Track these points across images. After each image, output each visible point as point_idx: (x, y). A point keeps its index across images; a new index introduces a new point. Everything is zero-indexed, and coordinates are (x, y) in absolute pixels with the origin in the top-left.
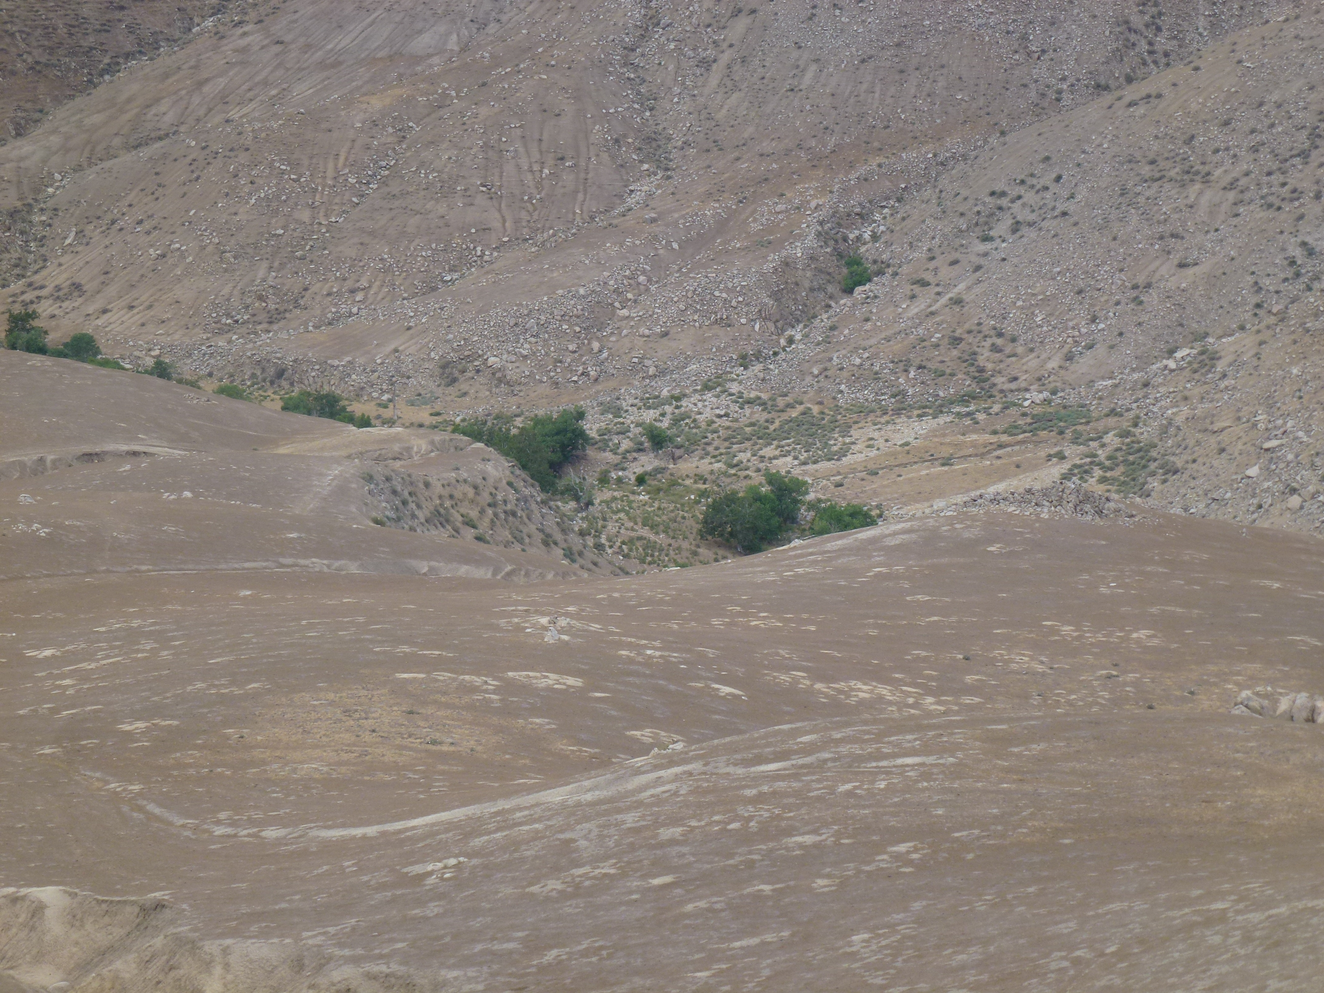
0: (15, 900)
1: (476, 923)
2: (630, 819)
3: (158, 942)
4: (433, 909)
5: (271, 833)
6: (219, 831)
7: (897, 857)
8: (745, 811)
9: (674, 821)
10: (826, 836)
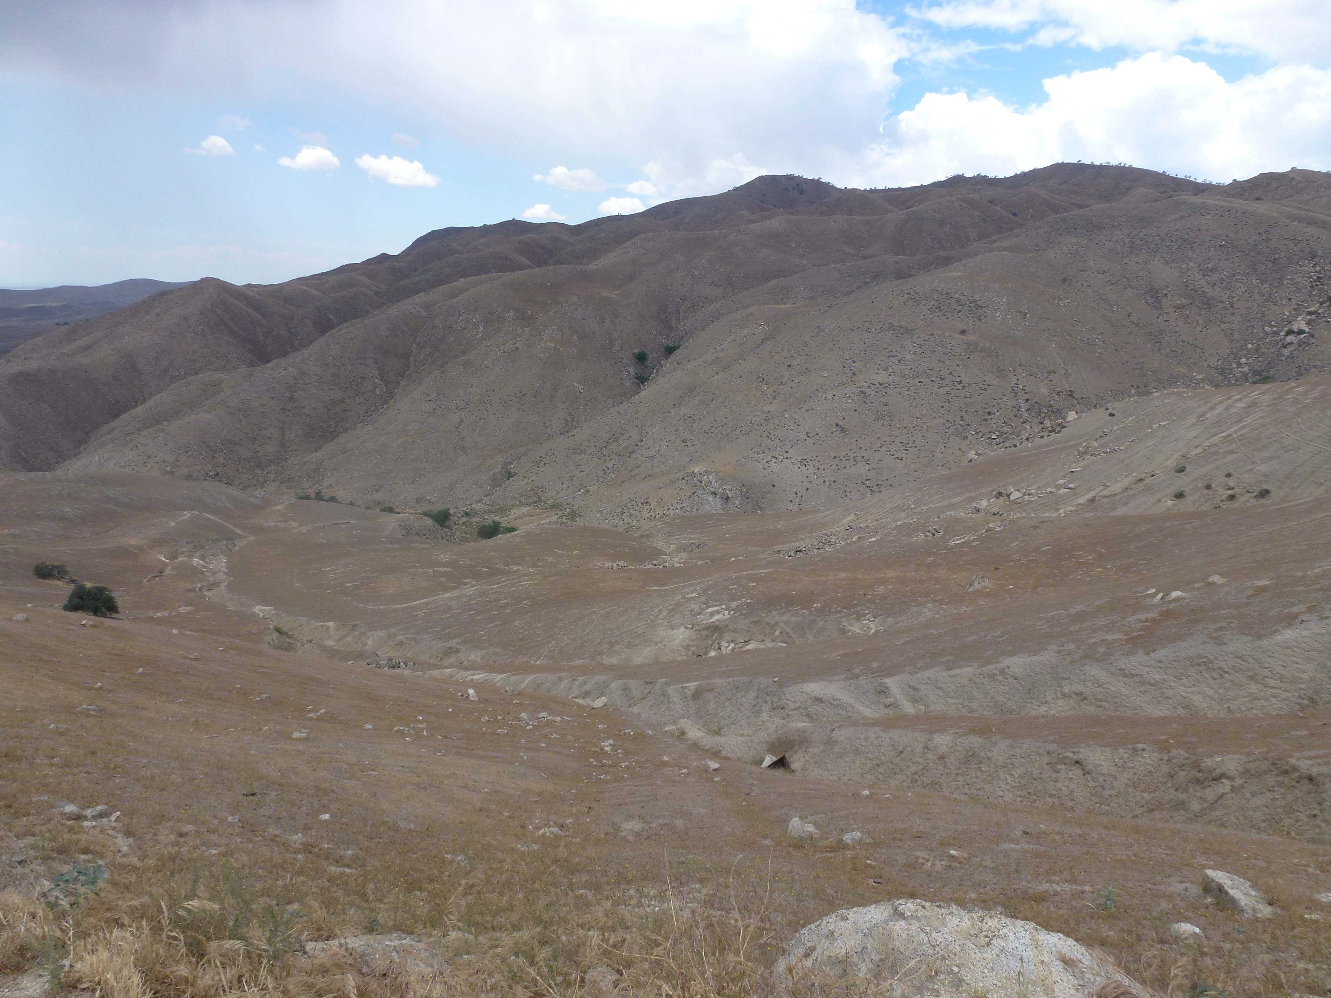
0: (322, 626)
1: (430, 624)
2: (464, 600)
3: (357, 633)
4: (420, 622)
5: (381, 607)
6: (370, 607)
7: (525, 604)
8: (491, 596)
9: (474, 599)
10: (509, 600)
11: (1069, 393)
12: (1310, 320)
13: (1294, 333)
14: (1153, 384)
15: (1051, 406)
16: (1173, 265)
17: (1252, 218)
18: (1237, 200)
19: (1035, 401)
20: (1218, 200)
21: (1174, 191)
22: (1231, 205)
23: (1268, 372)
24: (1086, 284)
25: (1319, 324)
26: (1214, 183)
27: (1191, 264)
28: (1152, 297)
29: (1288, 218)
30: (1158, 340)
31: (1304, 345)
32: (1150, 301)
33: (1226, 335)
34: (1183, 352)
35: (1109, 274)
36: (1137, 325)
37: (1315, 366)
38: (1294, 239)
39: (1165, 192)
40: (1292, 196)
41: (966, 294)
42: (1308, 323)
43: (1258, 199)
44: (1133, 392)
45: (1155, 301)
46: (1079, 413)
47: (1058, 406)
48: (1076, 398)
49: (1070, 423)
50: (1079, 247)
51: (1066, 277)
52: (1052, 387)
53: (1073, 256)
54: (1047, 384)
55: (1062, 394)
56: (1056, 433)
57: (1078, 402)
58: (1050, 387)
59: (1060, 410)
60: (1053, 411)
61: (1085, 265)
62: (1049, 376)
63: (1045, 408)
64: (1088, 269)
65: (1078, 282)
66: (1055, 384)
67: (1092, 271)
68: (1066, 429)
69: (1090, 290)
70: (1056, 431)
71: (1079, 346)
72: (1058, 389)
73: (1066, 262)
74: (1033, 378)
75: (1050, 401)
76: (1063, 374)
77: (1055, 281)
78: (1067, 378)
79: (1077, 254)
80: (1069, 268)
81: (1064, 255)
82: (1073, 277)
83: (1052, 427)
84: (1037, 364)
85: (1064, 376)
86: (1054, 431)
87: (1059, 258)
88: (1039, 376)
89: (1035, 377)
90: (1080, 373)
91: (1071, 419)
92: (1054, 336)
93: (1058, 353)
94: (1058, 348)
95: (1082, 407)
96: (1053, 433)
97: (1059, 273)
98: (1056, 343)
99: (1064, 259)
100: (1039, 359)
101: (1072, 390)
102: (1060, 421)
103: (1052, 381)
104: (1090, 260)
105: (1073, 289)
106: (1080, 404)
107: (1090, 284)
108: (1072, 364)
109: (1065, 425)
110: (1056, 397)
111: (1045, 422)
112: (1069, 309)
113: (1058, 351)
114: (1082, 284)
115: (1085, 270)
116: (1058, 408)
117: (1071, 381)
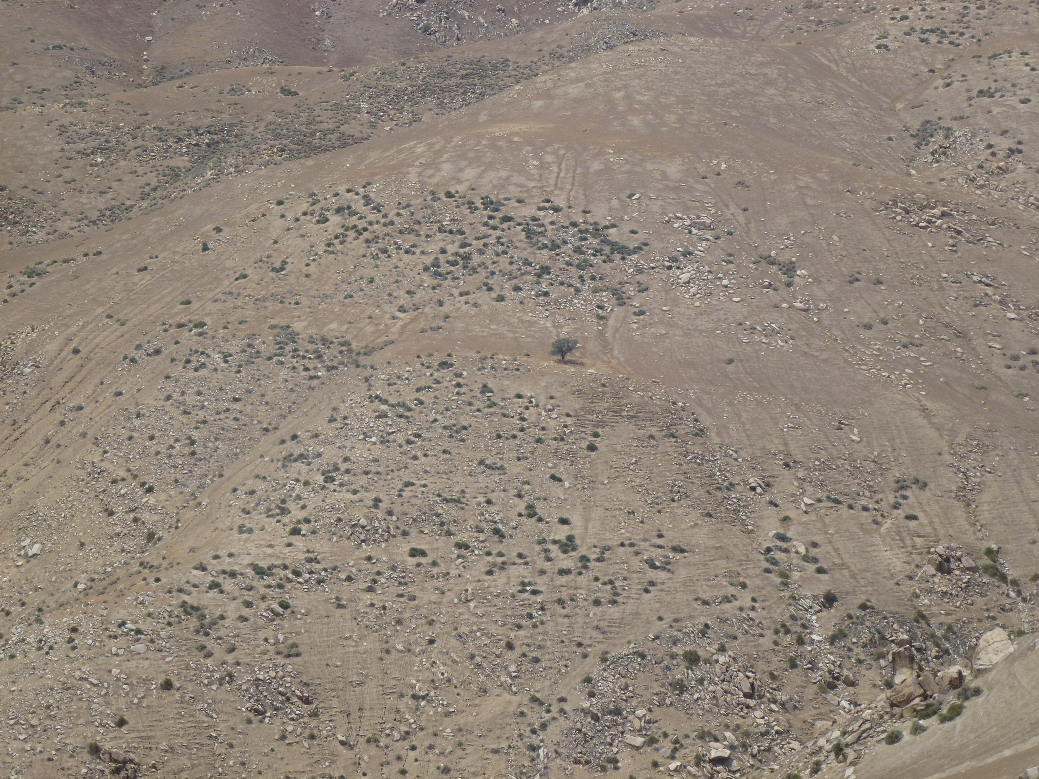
11: (986, 561)
15: (921, 616)
19: (862, 598)
24: (1004, 144)
41: (560, 201)
46: (1021, 633)
47: (947, 614)
48: (1009, 578)
49: (991, 676)
50: (965, 8)
51: (928, 122)
52: (918, 541)
53: (946, 41)
54: (899, 533)
55: (958, 568)
56: (944, 719)
57: (1019, 593)
58: (908, 542)
59: (950, 628)
60: (933, 636)
61: (995, 71)
62: (902, 501)
63: (902, 624)
64: (1008, 85)
65: (974, 135)
66: (929, 530)
67: (1019, 92)
68: (980, 700)
69: (1020, 166)
70: (944, 711)
71: (1000, 379)
72: (940, 549)
73: (924, 62)
74: (844, 510)
75: (918, 596)
76: (954, 488)
77: (890, 139)
78: (968, 505)
79: (962, 34)
80: (936, 88)
81: (914, 39)
82: (955, 119)
83: (925, 696)
84: (850, 458)
85: (957, 498)
86: (934, 713)
87: (896, 51)
88: (864, 503)
89: (851, 507)
90: (1018, 483)
91: (996, 659)
92: (905, 346)
93: (924, 409)
94: (923, 389)
95: (1032, 609)
96: (935, 718)
97: (899, 106)
98: (917, 372)
99: (914, 53)
100: (856, 438)
101: (994, 547)
102: (953, 671)
103: (915, 518)
104: (1009, 52)
105: (959, 164)
106: (1024, 600)
107: (1019, 143)
108: (984, 449)
109: (973, 685)
110: (936, 580)
111: (898, 680)
112: (951, 242)
113: (924, 402)
114: (990, 146)
115: (997, 91)
116: (942, 619)
117: (985, 516)
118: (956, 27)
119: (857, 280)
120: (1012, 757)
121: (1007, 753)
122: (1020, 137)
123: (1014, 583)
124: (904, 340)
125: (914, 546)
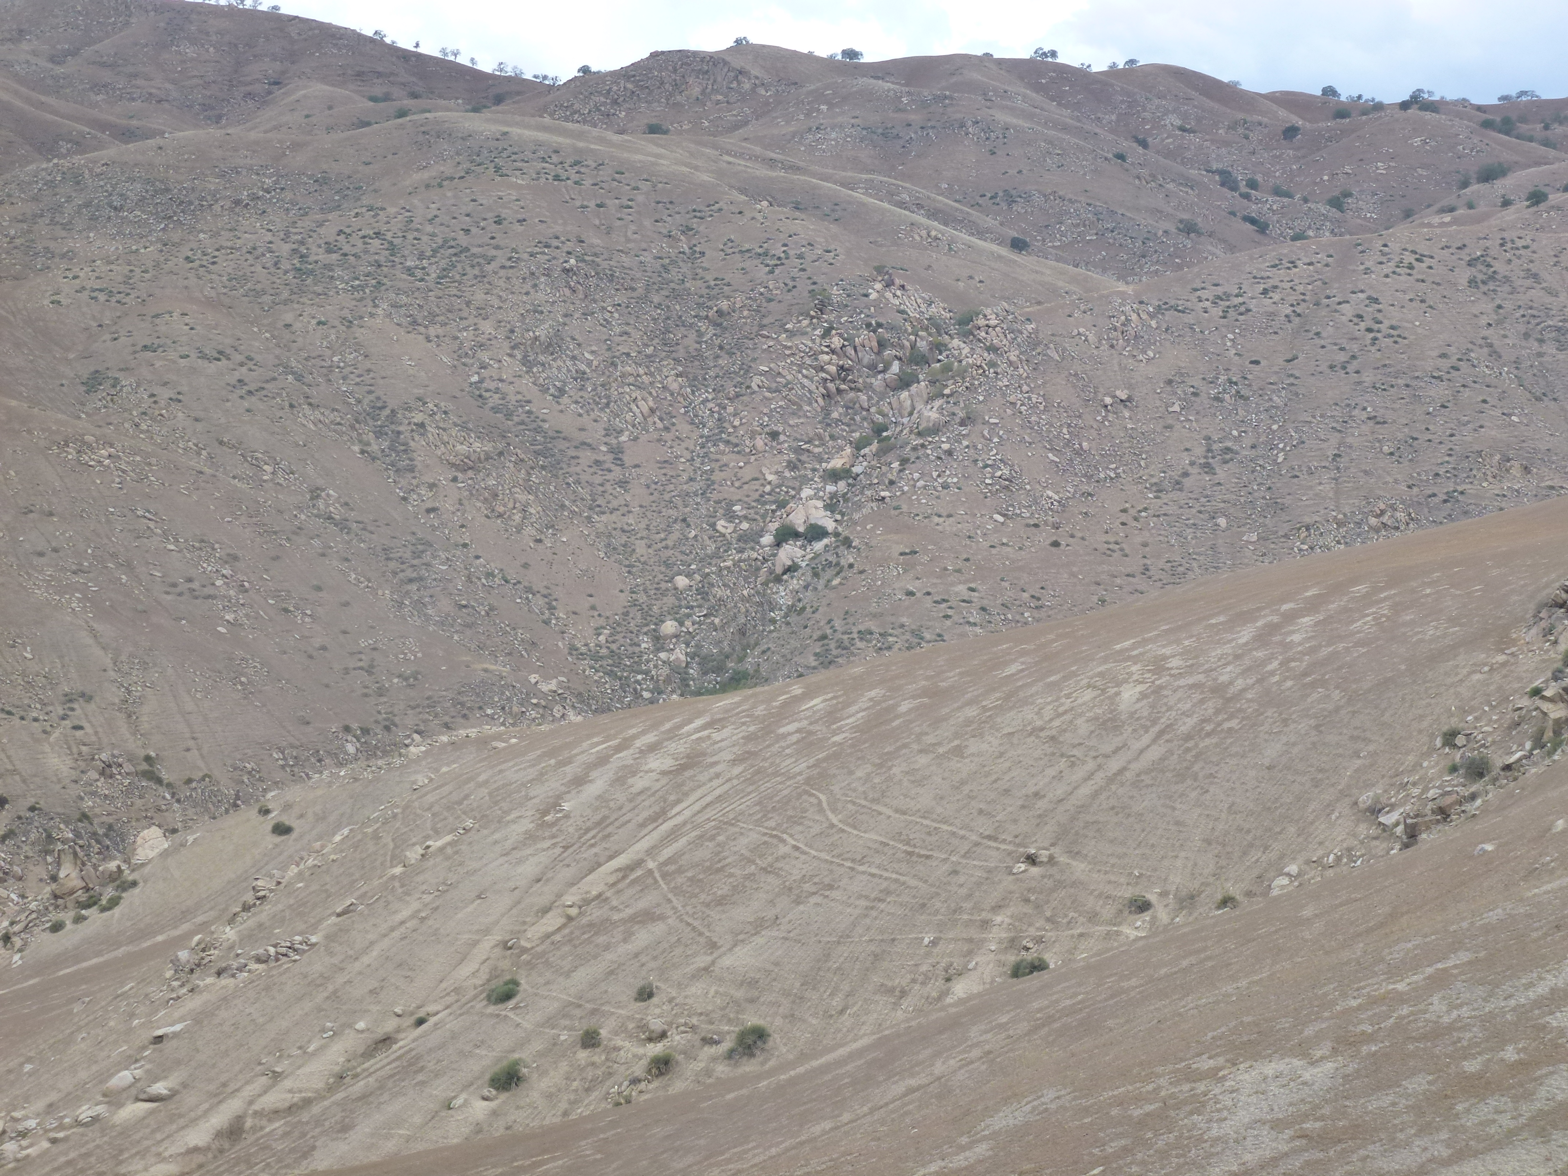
11: (145, 766)
12: (833, 496)
13: (796, 535)
14: (411, 720)
15: (84, 817)
16: (432, 331)
17: (645, 186)
18: (595, 132)
19: (31, 801)
20: (546, 129)
21: (414, 96)
22: (581, 145)
23: (741, 660)
24: (165, 394)
25: (859, 506)
26: (528, 76)
27: (487, 327)
28: (379, 434)
29: (743, 191)
30: (410, 573)
31: (830, 572)
32: (374, 448)
33: (611, 549)
34: (492, 608)
35: (239, 358)
36: (343, 525)
37: (864, 635)
38: (766, 254)
39: (387, 98)
40: (746, 123)
42: (831, 507)
43: (653, 129)
44: (351, 749)
45: (392, 448)
46: (174, 831)
47: (108, 815)
48: (165, 782)
49: (147, 870)
50: (131, 271)
51: (97, 372)
52: (84, 749)
53: (114, 299)
54: (67, 742)
55: (120, 774)
56: (104, 909)
57: (173, 795)
58: (75, 750)
59: (110, 827)
60: (95, 834)
61: (157, 328)
62: (70, 713)
63: (67, 823)
64: (169, 342)
65: (138, 386)
66: (94, 738)
67: (180, 349)
68: (136, 891)
69: (180, 414)
70: (104, 902)
71: (160, 604)
72: (104, 756)
73: (94, 318)
74: (16, 721)
75: (82, 799)
76: (117, 701)
77: (62, 385)
78: (130, 716)
79: (128, 294)
80: (104, 341)
81: (85, 295)
82: (121, 370)
83: (87, 889)
84: (24, 674)
85: (120, 710)
86: (95, 903)
87: (68, 306)
88: (35, 715)
89: (22, 718)
90: (174, 697)
91: (151, 854)
92: (74, 573)
93: (92, 630)
94: (91, 612)
95: (185, 810)
96: (96, 907)
97: (71, 356)
98: (85, 598)
99: (85, 309)
100: (29, 656)
101: (153, 754)
102: (112, 865)
103: (80, 728)
104: (170, 313)
105: (125, 410)
106: (178, 801)
107: (179, 393)
108: (144, 665)
109: (130, 878)
110: (99, 784)
111: (62, 874)
112: (117, 480)
113: (91, 623)
114: (153, 395)
115: (159, 346)
116: (105, 819)
117: (145, 727)
118: (122, 288)
119: (31, 511)
120: (164, 942)
121: (160, 938)
122: (179, 389)
123: (169, 785)
124: (74, 567)
125: (80, 754)
